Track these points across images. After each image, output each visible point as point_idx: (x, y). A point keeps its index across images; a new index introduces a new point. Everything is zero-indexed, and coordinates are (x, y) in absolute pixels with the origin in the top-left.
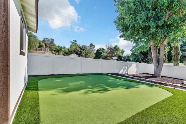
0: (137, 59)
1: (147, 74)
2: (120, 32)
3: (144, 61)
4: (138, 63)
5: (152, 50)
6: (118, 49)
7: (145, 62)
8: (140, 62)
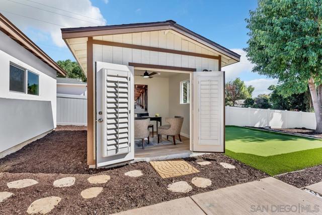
0: (284, 104)
1: (304, 129)
2: (253, 63)
3: (297, 108)
4: (286, 110)
5: (312, 90)
6: (241, 85)
7: (299, 110)
8: (289, 110)
